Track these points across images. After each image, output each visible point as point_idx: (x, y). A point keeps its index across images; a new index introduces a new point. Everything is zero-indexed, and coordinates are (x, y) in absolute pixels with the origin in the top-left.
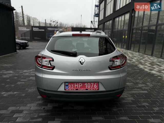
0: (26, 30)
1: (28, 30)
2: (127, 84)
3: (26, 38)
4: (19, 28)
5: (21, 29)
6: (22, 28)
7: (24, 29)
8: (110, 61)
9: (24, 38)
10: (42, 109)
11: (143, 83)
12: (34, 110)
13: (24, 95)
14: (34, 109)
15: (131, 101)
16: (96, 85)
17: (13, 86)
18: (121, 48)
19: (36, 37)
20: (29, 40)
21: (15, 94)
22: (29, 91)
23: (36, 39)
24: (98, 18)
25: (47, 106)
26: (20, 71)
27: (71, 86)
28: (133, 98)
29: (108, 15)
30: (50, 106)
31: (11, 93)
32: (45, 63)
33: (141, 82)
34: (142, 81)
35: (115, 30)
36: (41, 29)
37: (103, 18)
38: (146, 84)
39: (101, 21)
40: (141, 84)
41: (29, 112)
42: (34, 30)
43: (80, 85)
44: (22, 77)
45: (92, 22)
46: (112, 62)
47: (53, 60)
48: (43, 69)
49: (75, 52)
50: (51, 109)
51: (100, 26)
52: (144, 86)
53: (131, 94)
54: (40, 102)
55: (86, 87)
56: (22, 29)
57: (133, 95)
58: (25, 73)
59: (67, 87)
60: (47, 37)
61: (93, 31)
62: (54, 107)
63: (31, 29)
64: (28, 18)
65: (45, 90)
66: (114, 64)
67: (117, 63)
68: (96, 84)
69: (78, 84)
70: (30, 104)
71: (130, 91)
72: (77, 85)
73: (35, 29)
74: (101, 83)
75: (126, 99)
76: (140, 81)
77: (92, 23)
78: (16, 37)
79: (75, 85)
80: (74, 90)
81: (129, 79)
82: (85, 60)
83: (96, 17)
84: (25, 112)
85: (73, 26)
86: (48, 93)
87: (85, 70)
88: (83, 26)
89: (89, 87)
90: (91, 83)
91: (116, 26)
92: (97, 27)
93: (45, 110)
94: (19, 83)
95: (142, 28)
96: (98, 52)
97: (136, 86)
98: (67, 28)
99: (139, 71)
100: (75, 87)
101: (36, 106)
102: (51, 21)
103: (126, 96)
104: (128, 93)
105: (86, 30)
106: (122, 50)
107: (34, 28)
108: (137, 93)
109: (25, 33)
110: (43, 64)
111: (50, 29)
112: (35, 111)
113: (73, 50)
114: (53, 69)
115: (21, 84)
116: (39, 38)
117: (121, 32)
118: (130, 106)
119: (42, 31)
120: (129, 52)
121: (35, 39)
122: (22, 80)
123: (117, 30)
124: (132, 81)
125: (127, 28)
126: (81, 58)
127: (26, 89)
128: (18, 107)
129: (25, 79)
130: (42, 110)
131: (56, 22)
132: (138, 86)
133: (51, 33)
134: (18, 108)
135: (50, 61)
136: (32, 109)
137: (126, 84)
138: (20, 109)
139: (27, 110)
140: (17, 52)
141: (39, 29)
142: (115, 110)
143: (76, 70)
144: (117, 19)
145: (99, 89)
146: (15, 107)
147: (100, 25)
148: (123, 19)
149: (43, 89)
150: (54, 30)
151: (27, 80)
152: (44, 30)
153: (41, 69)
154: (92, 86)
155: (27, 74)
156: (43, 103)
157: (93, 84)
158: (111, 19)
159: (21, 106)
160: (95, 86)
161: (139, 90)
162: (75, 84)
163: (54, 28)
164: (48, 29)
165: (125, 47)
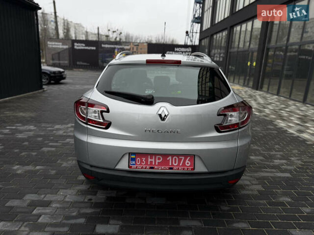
0: (61, 47)
1: (66, 47)
2: (252, 157)
3: (61, 62)
4: (49, 43)
5: (52, 45)
6: (53, 43)
7: (58, 45)
8: (219, 115)
9: (57, 62)
10: (86, 200)
11: (283, 158)
12: (72, 202)
13: (53, 172)
14: (71, 200)
15: (256, 193)
16: (189, 160)
17: (34, 154)
18: (244, 85)
19: (79, 61)
20: (67, 66)
21: (38, 170)
22: (63, 166)
23: (79, 65)
24: (199, 25)
25: (95, 195)
26: (48, 126)
27: (142, 161)
28: (262, 186)
29: (219, 20)
30: (101, 196)
31: (30, 168)
32: (94, 115)
33: (279, 154)
34: (281, 153)
35: (232, 50)
36: (89, 46)
37: (209, 27)
38: (289, 159)
39: (205, 31)
40: (280, 159)
41: (61, 206)
42: (75, 47)
43: (159, 159)
44: (52, 138)
45: (187, 32)
46: (223, 117)
47: (108, 111)
48: (88, 126)
49: (149, 95)
50: (103, 201)
51: (203, 41)
52: (284, 163)
53: (257, 179)
54: (83, 187)
55: (170, 164)
56: (54, 45)
57: (261, 180)
58: (58, 130)
59: (134, 163)
60: (100, 61)
61: (189, 51)
62: (108, 198)
63: (71, 46)
64: (66, 24)
65: (92, 166)
66: (227, 120)
67: (233, 119)
68: (189, 158)
69: (154, 158)
70: (65, 191)
71: (257, 172)
72: (153, 160)
73: (77, 46)
74: (200, 157)
75: (247, 187)
76: (277, 153)
77: (188, 35)
78: (43, 60)
79: (149, 160)
80: (146, 168)
81: (256, 147)
82: (168, 112)
83: (197, 24)
84: (54, 205)
85: (152, 40)
86: (97, 173)
87: (169, 132)
88: (171, 40)
89: (175, 163)
90: (180, 157)
91: (235, 42)
92: (197, 43)
93: (92, 203)
94: (45, 149)
95: (287, 47)
96: (196, 97)
97: (268, 163)
98: (140, 45)
99: (276, 132)
100: (149, 163)
101: (76, 195)
102: (109, 30)
103: (248, 183)
104: (251, 176)
105: (176, 49)
106: (245, 90)
107: (76, 44)
108: (271, 177)
109: (59, 53)
110: (88, 117)
111: (107, 46)
112: (73, 204)
113: (146, 92)
114: (107, 128)
115: (48, 152)
116: (85, 64)
117: (245, 55)
118: (254, 201)
119: (91, 50)
120: (260, 95)
121: (77, 65)
122: (50, 144)
123: (236, 50)
124: (262, 152)
125: (257, 46)
126: (162, 109)
127: (59, 162)
128: (41, 195)
129: (57, 142)
130: (86, 202)
131: (119, 32)
132: (273, 162)
133: (108, 54)
134: (43, 196)
135: (102, 112)
136: (67, 199)
137: (250, 158)
138: (45, 199)
139: (58, 202)
140: (44, 89)
141: (86, 46)
142: (225, 208)
143: (151, 131)
144: (238, 28)
145: (194, 169)
146: (36, 195)
147: (204, 38)
148: (249, 28)
149: (88, 164)
150: (115, 48)
151: (61, 144)
152: (94, 48)
153: (86, 126)
154: (182, 162)
155: (61, 132)
156: (89, 189)
157: (183, 158)
158: (225, 27)
159: (48, 193)
160: (188, 163)
161: (273, 170)
162: (149, 157)
163: (114, 45)
164: (103, 46)
165: (251, 84)
